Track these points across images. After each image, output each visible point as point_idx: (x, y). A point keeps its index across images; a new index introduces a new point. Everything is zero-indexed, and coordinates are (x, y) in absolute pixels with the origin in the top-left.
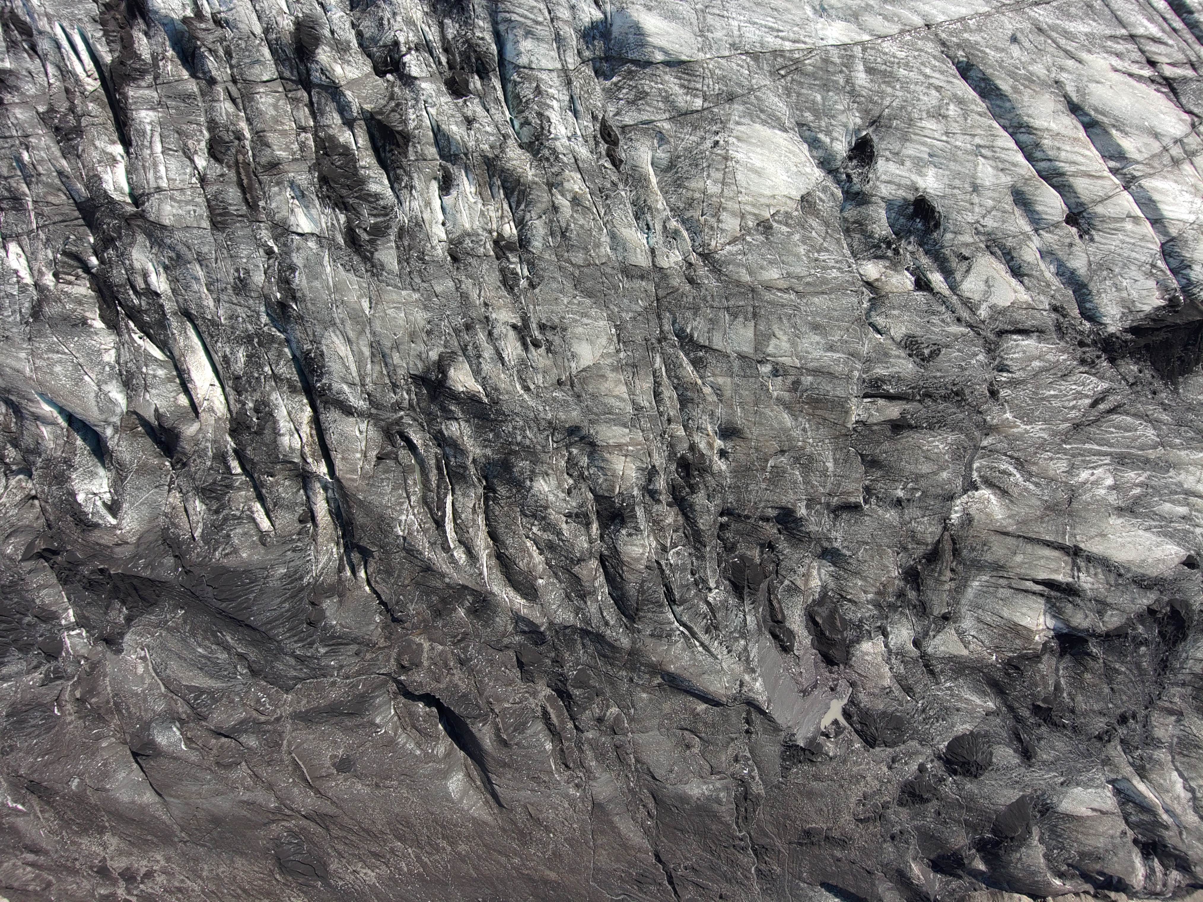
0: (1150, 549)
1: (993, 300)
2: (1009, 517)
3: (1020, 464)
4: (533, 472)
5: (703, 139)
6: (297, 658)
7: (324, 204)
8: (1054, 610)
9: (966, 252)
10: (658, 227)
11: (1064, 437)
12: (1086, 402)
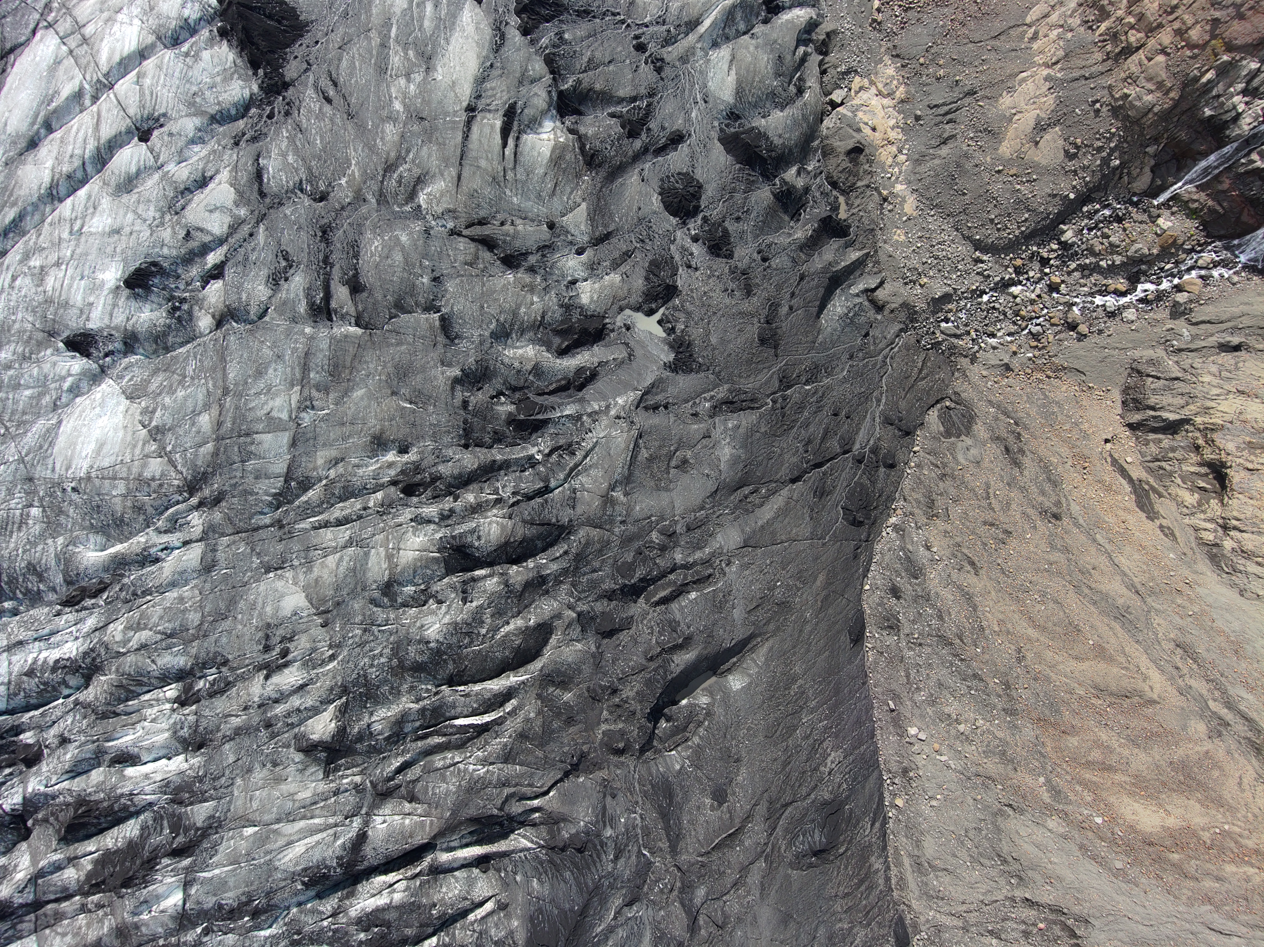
0: (467, 38)
1: (229, 203)
2: (442, 175)
3: (390, 168)
4: (419, 642)
5: (71, 502)
6: (617, 858)
7: (154, 882)
8: (534, 124)
9: (183, 233)
10: (165, 539)
11: (361, 128)
12: (327, 108)
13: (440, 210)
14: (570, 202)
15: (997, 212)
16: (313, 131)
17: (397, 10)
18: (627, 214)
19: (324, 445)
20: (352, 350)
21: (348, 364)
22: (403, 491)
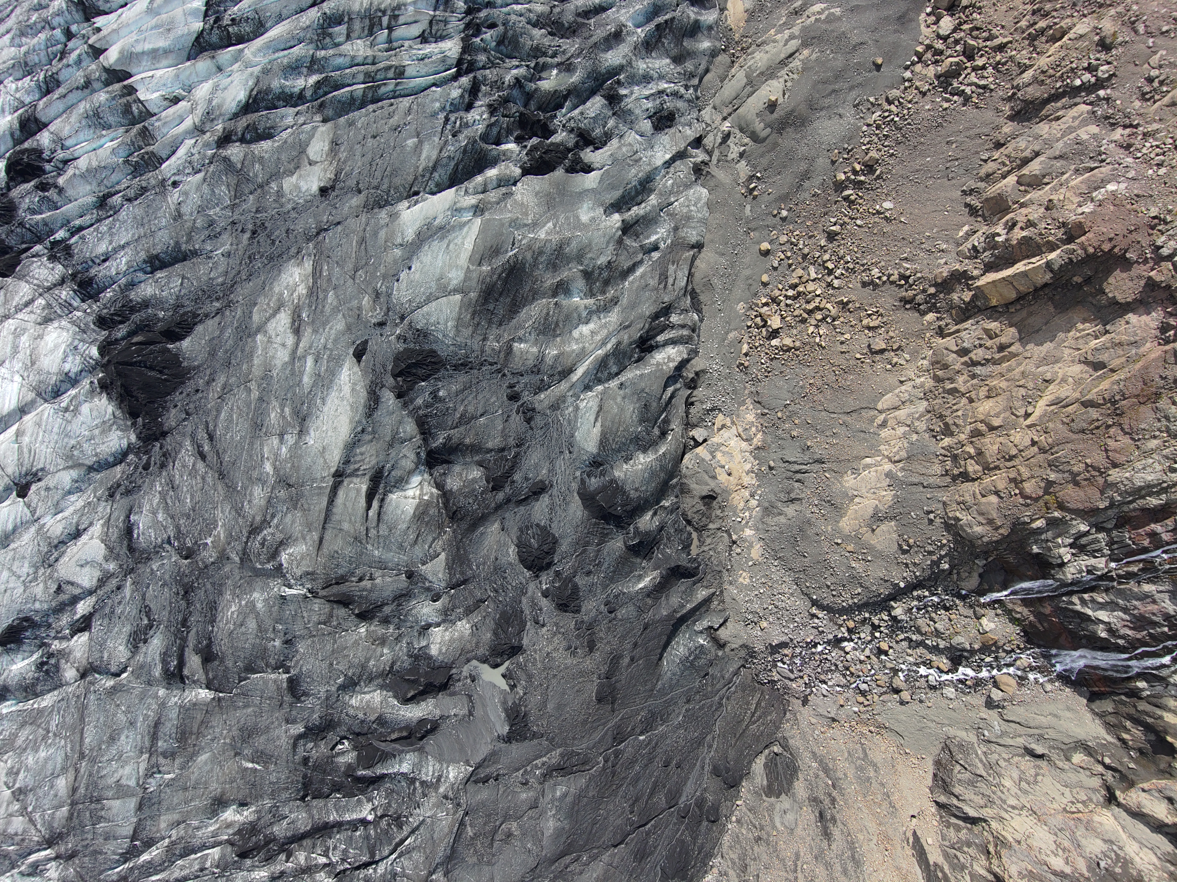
0: (342, 399)
1: (100, 558)
2: (304, 539)
3: (254, 530)
8: (400, 483)
9: (54, 587)
11: (231, 488)
12: (200, 465)
13: (299, 573)
14: (431, 550)
15: (834, 580)
16: (185, 489)
17: (278, 363)
18: (484, 564)
19: (168, 809)
20: (199, 717)
21: (195, 730)
22: (237, 856)
